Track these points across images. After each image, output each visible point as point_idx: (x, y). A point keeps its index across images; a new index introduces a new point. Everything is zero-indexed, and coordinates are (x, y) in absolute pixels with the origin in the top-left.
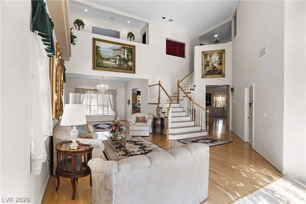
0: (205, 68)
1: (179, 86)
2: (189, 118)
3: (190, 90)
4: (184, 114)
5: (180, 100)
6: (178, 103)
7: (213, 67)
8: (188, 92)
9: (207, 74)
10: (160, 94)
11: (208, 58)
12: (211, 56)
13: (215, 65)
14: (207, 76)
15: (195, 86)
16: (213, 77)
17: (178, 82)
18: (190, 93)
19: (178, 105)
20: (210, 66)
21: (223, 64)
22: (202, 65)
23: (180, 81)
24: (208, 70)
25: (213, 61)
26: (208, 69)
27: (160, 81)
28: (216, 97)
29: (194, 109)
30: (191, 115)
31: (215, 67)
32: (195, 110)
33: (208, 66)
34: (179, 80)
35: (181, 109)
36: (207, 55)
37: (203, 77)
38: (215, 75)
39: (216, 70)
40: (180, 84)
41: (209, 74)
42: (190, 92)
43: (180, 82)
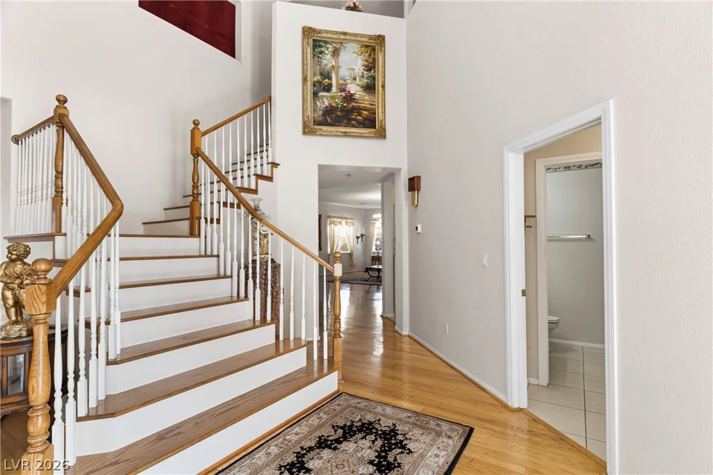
0: (315, 94)
1: (197, 153)
2: (244, 311)
3: (253, 178)
4: (223, 288)
5: (203, 221)
6: (193, 232)
7: (343, 94)
8: (246, 186)
9: (321, 118)
10: (59, 174)
11: (328, 60)
12: (336, 53)
13: (353, 88)
14: (324, 128)
15: (275, 165)
16: (346, 135)
17: (193, 131)
18: (255, 192)
19: (192, 245)
20: (334, 89)
21: (380, 89)
22: (305, 80)
23: (203, 128)
24: (327, 104)
25: (344, 72)
26: (325, 100)
27: (62, 101)
28: (333, 225)
29: (273, 261)
30: (258, 292)
31: (349, 98)
32: (276, 267)
33: (328, 88)
34: (196, 123)
35: (208, 266)
36: (321, 46)
37: (307, 130)
38: (353, 126)
39: (354, 108)
40: (206, 144)
41: (329, 120)
42: (253, 187)
43: (204, 134)
